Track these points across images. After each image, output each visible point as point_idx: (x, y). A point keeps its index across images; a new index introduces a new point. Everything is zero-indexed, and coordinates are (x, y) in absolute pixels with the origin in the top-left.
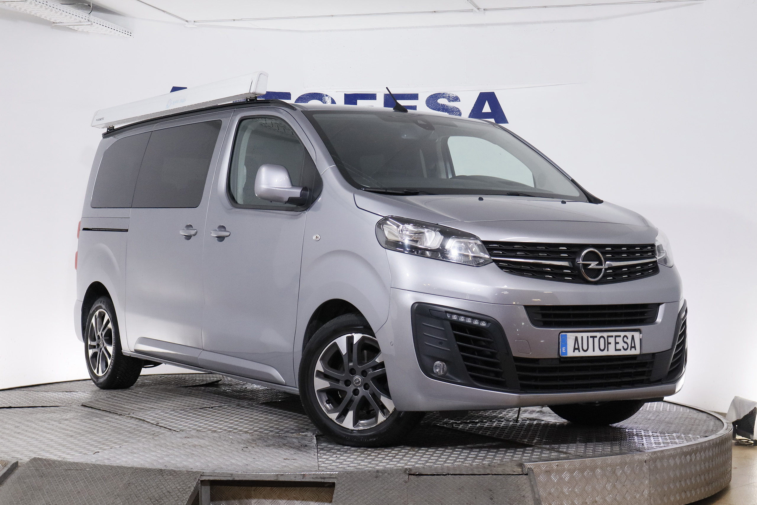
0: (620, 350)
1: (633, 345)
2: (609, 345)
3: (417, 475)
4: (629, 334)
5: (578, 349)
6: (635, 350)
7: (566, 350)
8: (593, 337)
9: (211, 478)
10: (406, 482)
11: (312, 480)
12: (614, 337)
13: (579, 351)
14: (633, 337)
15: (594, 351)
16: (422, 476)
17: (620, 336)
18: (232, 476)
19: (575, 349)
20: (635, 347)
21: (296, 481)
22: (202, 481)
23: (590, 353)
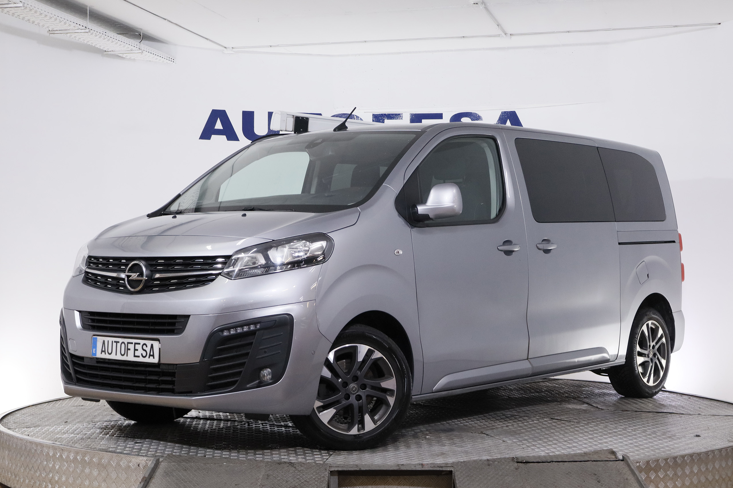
0: (139, 357)
1: (152, 354)
2: (128, 351)
3: (524, 463)
4: (149, 343)
5: (105, 351)
6: (154, 358)
7: (96, 351)
8: (117, 342)
9: (340, 469)
10: (516, 469)
11: (431, 469)
12: (134, 343)
13: (105, 354)
14: (152, 346)
15: (116, 355)
16: (529, 464)
17: (139, 344)
18: (357, 467)
19: (102, 351)
20: (153, 356)
21: (417, 469)
22: (331, 472)
23: (113, 357)
